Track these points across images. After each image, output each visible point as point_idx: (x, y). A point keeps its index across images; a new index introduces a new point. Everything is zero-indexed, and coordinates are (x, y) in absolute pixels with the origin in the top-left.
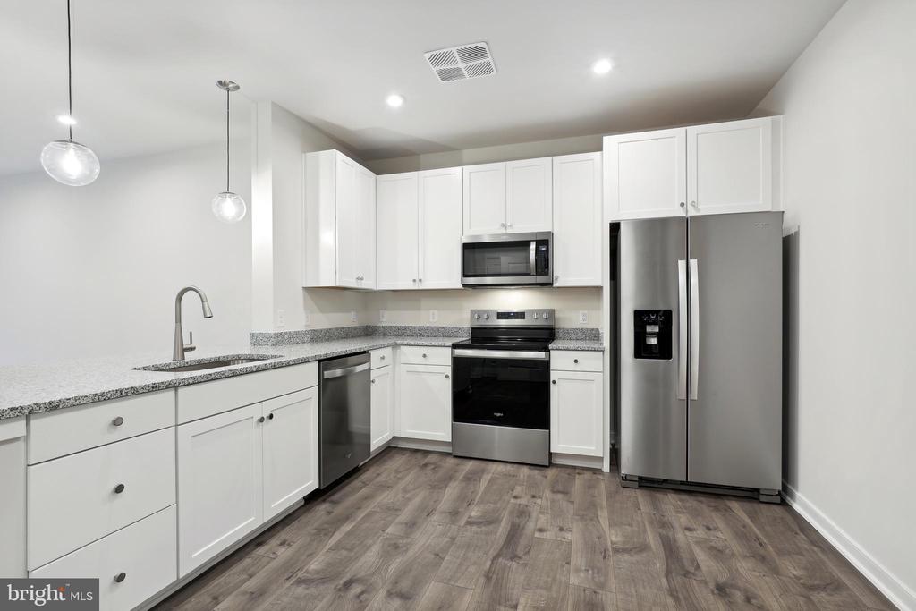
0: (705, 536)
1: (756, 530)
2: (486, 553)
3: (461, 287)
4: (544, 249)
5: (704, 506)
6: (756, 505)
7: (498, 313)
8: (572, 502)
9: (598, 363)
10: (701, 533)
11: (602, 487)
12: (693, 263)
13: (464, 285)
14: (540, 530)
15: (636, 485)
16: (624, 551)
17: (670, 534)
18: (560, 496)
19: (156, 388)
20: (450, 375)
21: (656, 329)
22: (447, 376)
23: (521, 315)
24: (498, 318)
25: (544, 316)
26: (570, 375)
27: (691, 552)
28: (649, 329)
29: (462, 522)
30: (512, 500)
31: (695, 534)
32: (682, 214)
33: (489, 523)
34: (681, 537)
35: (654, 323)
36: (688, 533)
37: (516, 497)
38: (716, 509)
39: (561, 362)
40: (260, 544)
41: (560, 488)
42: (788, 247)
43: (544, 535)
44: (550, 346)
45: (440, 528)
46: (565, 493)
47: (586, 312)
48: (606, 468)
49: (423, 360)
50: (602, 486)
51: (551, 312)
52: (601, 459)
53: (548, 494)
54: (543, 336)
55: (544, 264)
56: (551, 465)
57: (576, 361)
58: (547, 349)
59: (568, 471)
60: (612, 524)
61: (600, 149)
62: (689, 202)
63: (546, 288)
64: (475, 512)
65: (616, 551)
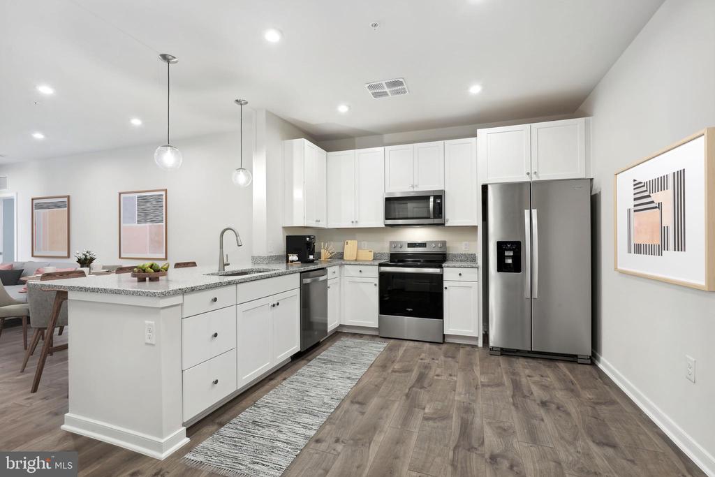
0: (539, 380)
1: (572, 377)
2: (406, 385)
3: (384, 226)
4: (439, 201)
5: (541, 365)
6: (575, 365)
7: (408, 244)
8: (457, 362)
9: (475, 275)
10: (537, 378)
11: (477, 356)
12: (534, 212)
13: (386, 225)
14: (438, 375)
15: (499, 353)
16: (489, 386)
17: (518, 378)
18: (450, 359)
19: (229, 283)
20: (377, 283)
21: (511, 253)
22: (376, 285)
23: (423, 245)
24: (408, 247)
25: (439, 245)
26: (457, 284)
27: (529, 387)
28: (507, 253)
29: (390, 371)
30: (420, 361)
31: (532, 379)
32: (529, 180)
33: (406, 371)
34: (524, 380)
35: (510, 250)
36: (528, 378)
37: (422, 359)
38: (549, 367)
39: (450, 275)
40: (272, 379)
41: (450, 354)
42: (595, 201)
43: (439, 378)
44: (443, 265)
45: (377, 374)
46: (453, 357)
47: (467, 243)
48: (480, 344)
49: (359, 274)
50: (477, 354)
51: (444, 243)
52: (477, 338)
53: (442, 358)
54: (439, 258)
55: (439, 211)
56: (444, 342)
57: (460, 274)
58: (441, 267)
59: (455, 346)
60: (482, 373)
61: (475, 135)
62: (533, 172)
63: (440, 227)
64: (397, 366)
65: (483, 386)
